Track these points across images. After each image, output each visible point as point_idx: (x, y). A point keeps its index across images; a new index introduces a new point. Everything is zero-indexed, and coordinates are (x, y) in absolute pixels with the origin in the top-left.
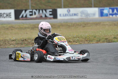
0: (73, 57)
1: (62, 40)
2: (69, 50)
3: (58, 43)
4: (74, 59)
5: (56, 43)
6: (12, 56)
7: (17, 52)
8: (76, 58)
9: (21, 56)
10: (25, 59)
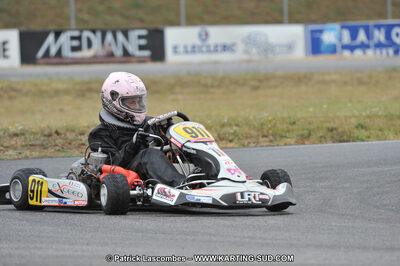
0: (246, 194)
1: (200, 137)
2: (229, 170)
3: (188, 144)
4: (249, 199)
5: (179, 145)
6: (9, 191)
7: (31, 178)
8: (254, 197)
9: (50, 191)
10: (64, 200)
